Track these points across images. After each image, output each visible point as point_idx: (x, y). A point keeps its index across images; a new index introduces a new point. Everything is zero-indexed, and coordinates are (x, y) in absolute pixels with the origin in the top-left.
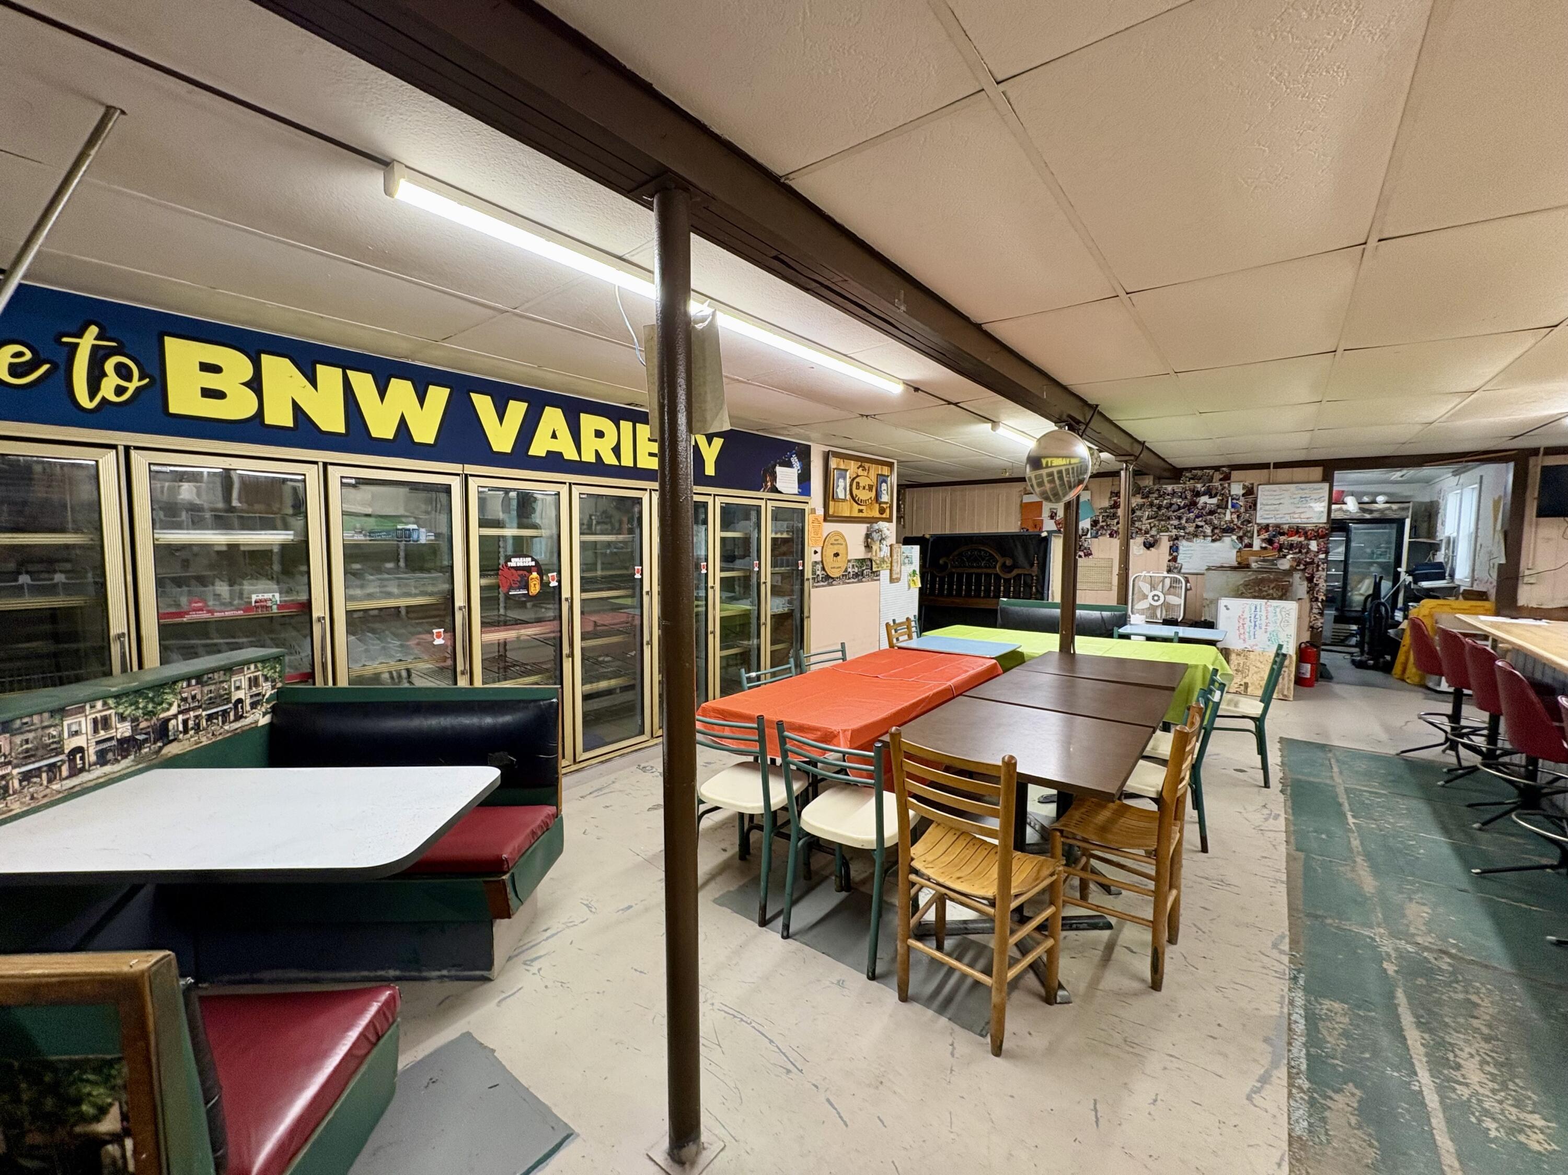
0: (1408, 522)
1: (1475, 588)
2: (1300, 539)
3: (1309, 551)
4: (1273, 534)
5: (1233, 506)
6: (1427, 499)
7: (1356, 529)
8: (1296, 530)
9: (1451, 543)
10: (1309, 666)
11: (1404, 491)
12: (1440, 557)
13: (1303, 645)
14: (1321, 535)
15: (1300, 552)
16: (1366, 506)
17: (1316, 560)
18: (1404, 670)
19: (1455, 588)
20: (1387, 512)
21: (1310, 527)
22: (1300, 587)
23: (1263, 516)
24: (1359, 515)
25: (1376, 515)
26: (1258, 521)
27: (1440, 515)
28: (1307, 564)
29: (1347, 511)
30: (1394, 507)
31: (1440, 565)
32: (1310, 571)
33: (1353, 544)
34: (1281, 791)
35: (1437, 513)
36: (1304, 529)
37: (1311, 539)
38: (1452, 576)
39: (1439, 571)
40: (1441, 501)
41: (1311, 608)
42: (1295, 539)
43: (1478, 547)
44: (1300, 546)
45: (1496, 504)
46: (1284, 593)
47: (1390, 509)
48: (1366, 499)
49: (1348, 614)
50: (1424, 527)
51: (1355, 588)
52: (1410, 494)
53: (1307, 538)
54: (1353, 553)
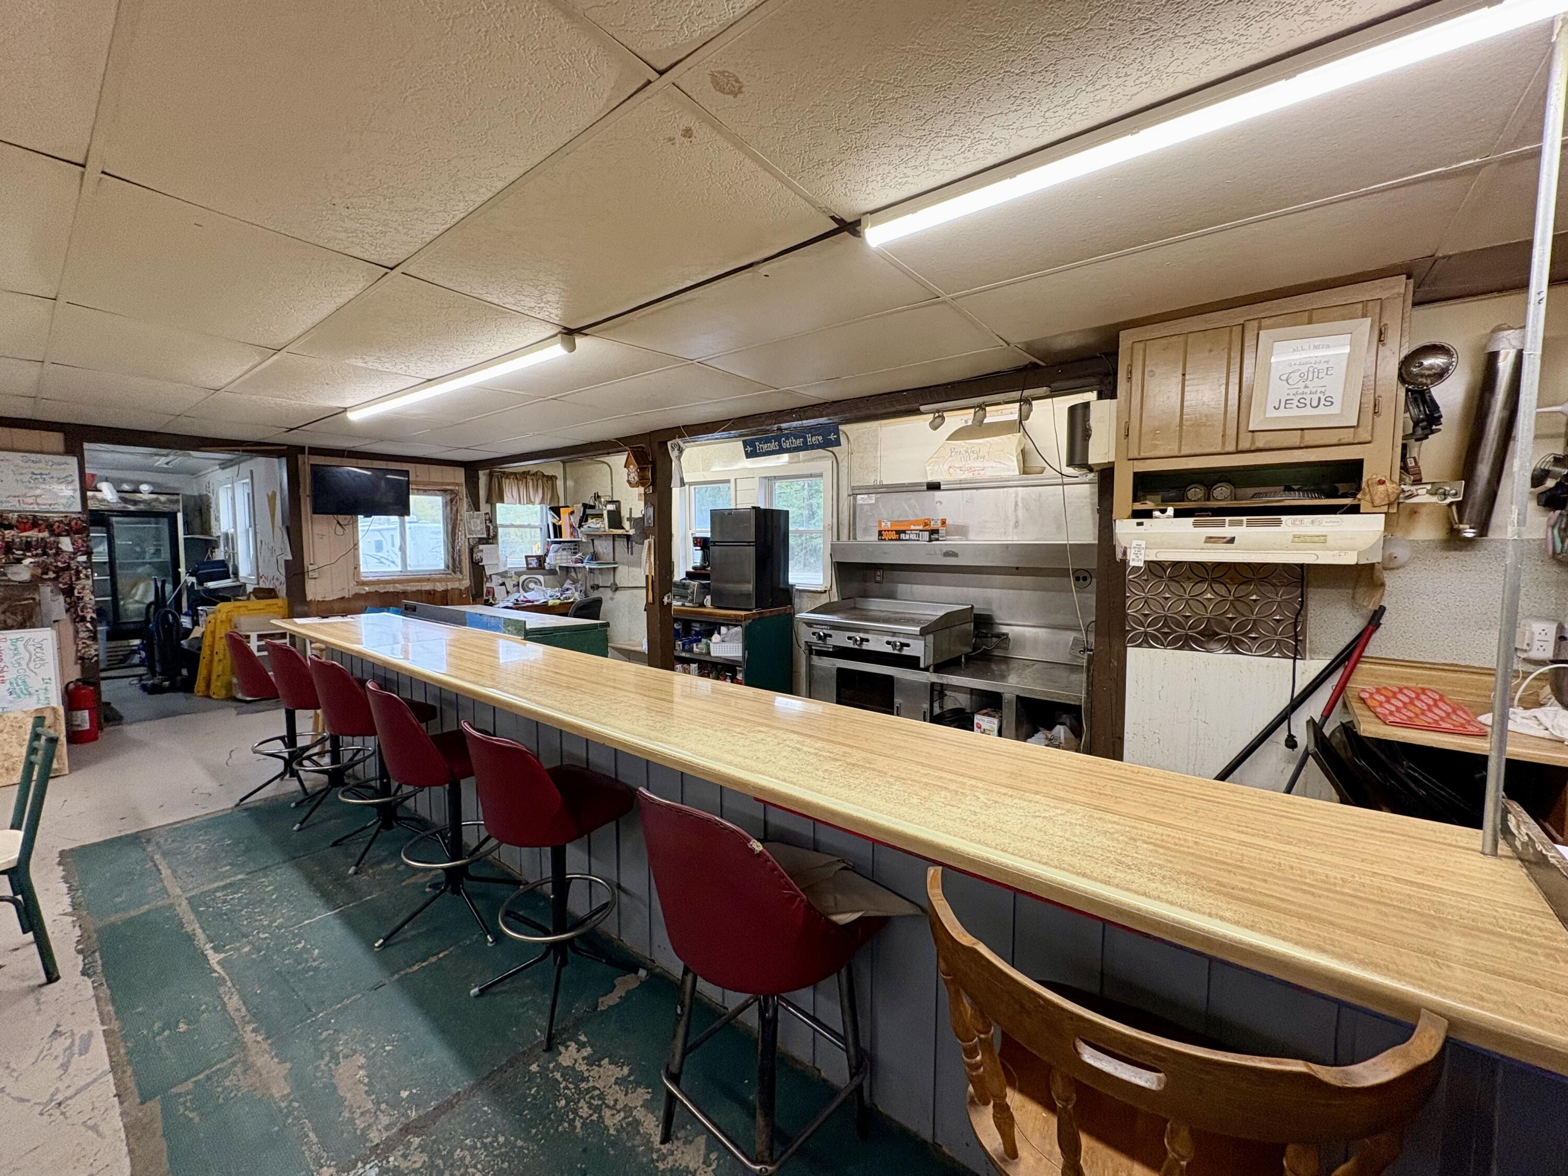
0: (180, 516)
1: (262, 585)
2: (41, 535)
3: (59, 551)
6: (196, 494)
7: (117, 522)
8: (35, 522)
9: (229, 540)
10: (86, 713)
11: (172, 481)
12: (219, 554)
13: (71, 686)
14: (70, 528)
15: (45, 553)
16: (127, 496)
17: (73, 564)
18: (208, 686)
19: (240, 586)
20: (154, 504)
21: (55, 517)
22: (56, 605)
24: (120, 506)
25: (142, 507)
27: (212, 510)
28: (59, 571)
29: (103, 500)
30: (163, 498)
31: (223, 564)
32: (67, 580)
33: (118, 542)
34: (84, 973)
35: (209, 508)
36: (46, 520)
37: (59, 535)
38: (236, 574)
39: (223, 570)
40: (210, 495)
41: (77, 632)
42: (34, 534)
43: (259, 545)
44: (44, 546)
45: (272, 499)
46: (29, 618)
47: (156, 500)
48: (126, 487)
49: (125, 627)
50: (197, 523)
51: (129, 595)
52: (177, 485)
53: (52, 533)
54: (118, 552)
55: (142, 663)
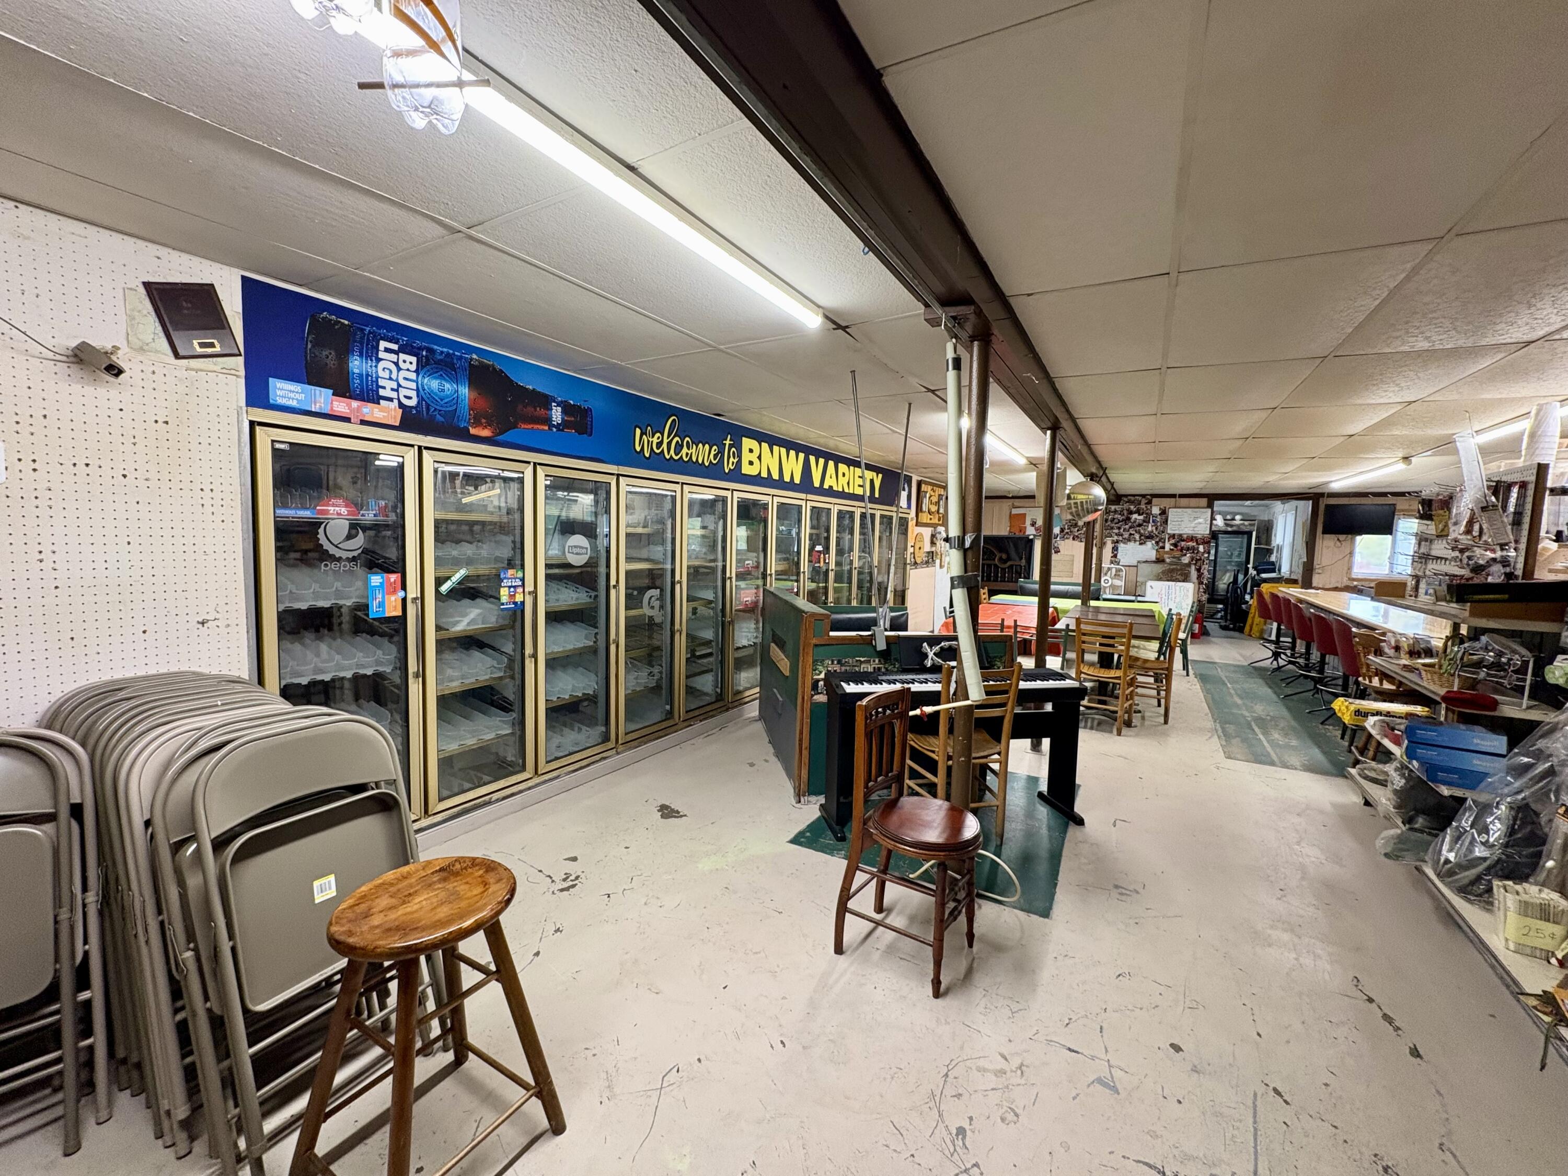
0: (1254, 534)
1: (1292, 577)
2: (1193, 544)
3: (1198, 552)
4: (1178, 540)
5: (1153, 521)
6: (1266, 519)
7: (1222, 538)
8: (1191, 538)
9: (1280, 549)
10: (1196, 625)
11: (1254, 512)
12: (1273, 558)
13: (1194, 611)
14: (1205, 542)
15: (1193, 552)
16: (1229, 522)
17: (1203, 558)
18: (1251, 630)
19: (1280, 577)
20: (1242, 527)
21: (1200, 536)
22: (1194, 574)
23: (1171, 529)
24: (1224, 529)
25: (1235, 528)
26: (1169, 531)
27: (1273, 531)
28: (1197, 560)
29: (1219, 527)
30: (1246, 523)
31: (1273, 563)
32: (1200, 564)
33: (1220, 549)
35: (1272, 527)
36: (1196, 537)
38: (1280, 570)
39: (1272, 567)
40: (1274, 520)
41: (1199, 590)
42: (1191, 544)
43: (1294, 551)
44: (1194, 549)
46: (1186, 579)
47: (1243, 524)
48: (1229, 517)
49: (1216, 597)
50: (1264, 537)
51: (1221, 579)
52: (1256, 514)
53: (1198, 544)
54: (1219, 554)
55: (1221, 618)
